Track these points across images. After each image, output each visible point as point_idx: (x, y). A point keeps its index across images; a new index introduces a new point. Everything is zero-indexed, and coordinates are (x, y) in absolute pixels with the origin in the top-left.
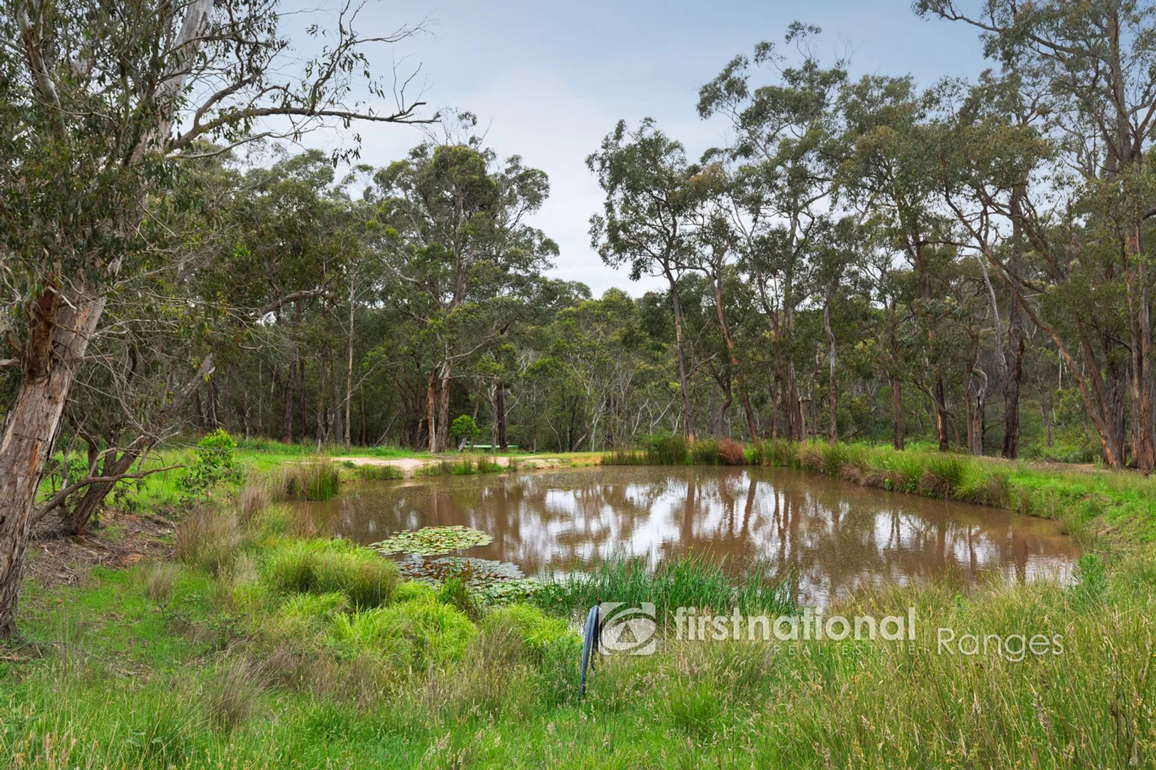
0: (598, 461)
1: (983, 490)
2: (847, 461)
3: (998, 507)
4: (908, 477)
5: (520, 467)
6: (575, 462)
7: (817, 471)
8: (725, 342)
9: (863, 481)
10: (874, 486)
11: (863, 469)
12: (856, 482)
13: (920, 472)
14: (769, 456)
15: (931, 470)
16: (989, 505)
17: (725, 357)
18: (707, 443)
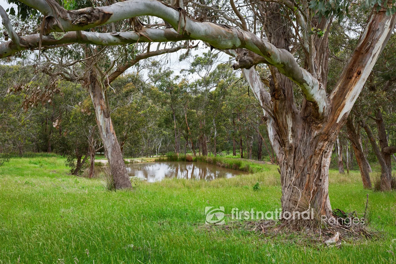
0: (154, 160)
1: (244, 168)
2: (218, 161)
3: (247, 171)
4: (230, 165)
5: (134, 162)
6: (148, 160)
7: (211, 163)
8: (187, 127)
9: (221, 166)
10: (223, 167)
11: (221, 163)
12: (220, 166)
13: (232, 164)
14: (199, 159)
15: (235, 164)
16: (245, 171)
17: (187, 131)
18: (183, 155)
